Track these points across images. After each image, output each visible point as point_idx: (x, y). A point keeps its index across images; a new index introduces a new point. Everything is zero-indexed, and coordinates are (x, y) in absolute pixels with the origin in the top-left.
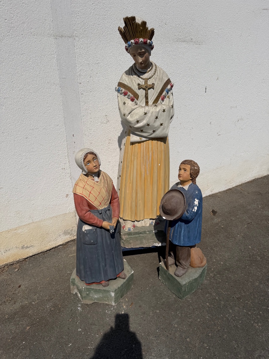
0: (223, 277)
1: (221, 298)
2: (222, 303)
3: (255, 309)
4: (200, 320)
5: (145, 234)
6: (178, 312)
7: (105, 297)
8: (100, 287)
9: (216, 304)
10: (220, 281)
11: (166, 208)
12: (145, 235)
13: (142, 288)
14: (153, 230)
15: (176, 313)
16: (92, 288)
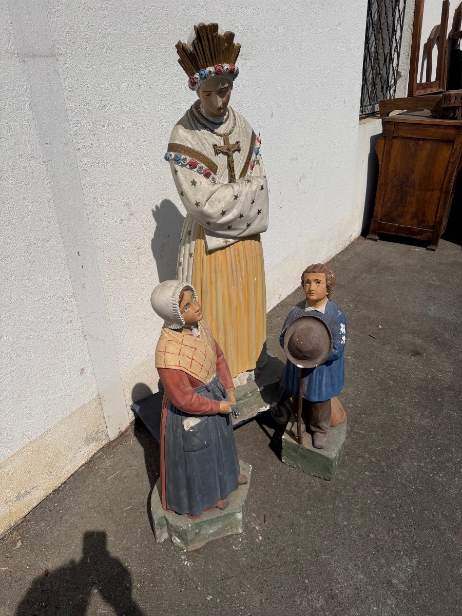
0: (363, 425)
1: (378, 458)
2: (383, 463)
3: (426, 456)
4: (371, 501)
5: (246, 398)
6: (337, 502)
7: (226, 526)
8: (218, 513)
9: (377, 470)
10: (363, 432)
11: (304, 350)
12: (246, 400)
13: (265, 487)
14: (257, 387)
15: (335, 504)
16: (205, 519)
